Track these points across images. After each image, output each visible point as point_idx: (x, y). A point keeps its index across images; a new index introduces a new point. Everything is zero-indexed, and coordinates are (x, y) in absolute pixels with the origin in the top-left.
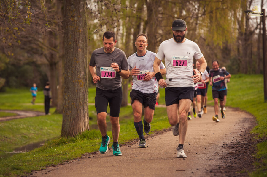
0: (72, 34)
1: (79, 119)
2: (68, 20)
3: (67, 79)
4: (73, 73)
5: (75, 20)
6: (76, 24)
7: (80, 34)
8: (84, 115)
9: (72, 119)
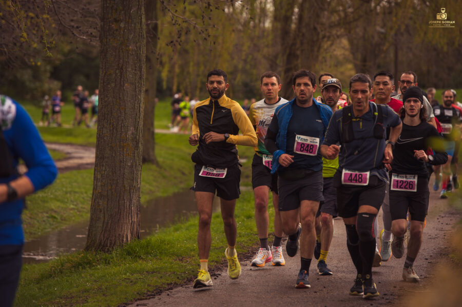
0: (114, 53)
1: (121, 218)
2: (108, 28)
3: (102, 140)
4: (113, 128)
5: (120, 28)
6: (124, 35)
7: (129, 55)
8: (130, 211)
9: (107, 217)
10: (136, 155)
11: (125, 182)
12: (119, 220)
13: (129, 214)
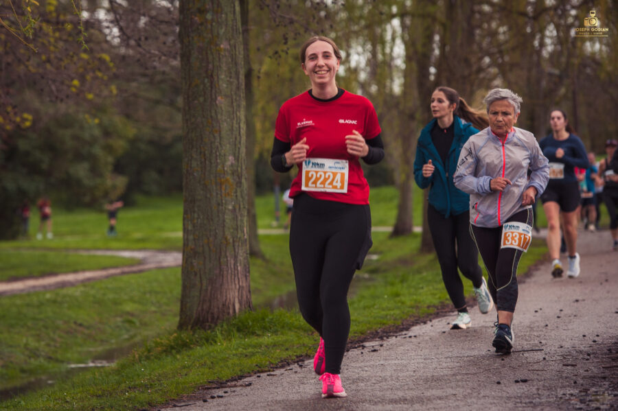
0: (200, 57)
1: (224, 281)
2: (189, 22)
3: (191, 177)
4: (205, 159)
5: (206, 20)
6: (212, 30)
7: (221, 57)
8: (236, 272)
9: (205, 283)
10: (239, 194)
11: (227, 233)
12: (221, 285)
13: (235, 277)
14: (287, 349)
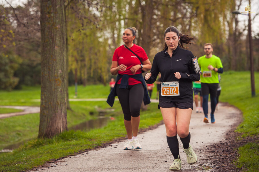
0: (49, 31)
1: (57, 119)
2: (44, 17)
3: (44, 78)
4: (50, 71)
5: (51, 16)
6: (53, 20)
7: (57, 31)
8: (61, 115)
9: (49, 119)
10: (63, 85)
11: (58, 100)
13: (61, 117)
14: (81, 147)
